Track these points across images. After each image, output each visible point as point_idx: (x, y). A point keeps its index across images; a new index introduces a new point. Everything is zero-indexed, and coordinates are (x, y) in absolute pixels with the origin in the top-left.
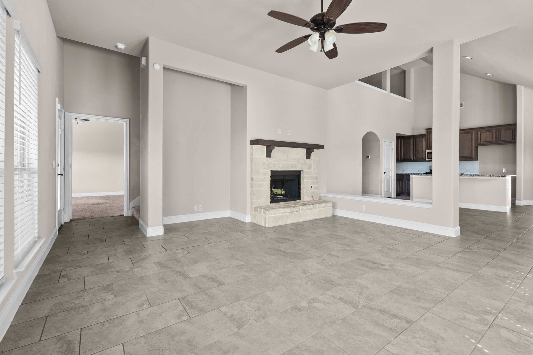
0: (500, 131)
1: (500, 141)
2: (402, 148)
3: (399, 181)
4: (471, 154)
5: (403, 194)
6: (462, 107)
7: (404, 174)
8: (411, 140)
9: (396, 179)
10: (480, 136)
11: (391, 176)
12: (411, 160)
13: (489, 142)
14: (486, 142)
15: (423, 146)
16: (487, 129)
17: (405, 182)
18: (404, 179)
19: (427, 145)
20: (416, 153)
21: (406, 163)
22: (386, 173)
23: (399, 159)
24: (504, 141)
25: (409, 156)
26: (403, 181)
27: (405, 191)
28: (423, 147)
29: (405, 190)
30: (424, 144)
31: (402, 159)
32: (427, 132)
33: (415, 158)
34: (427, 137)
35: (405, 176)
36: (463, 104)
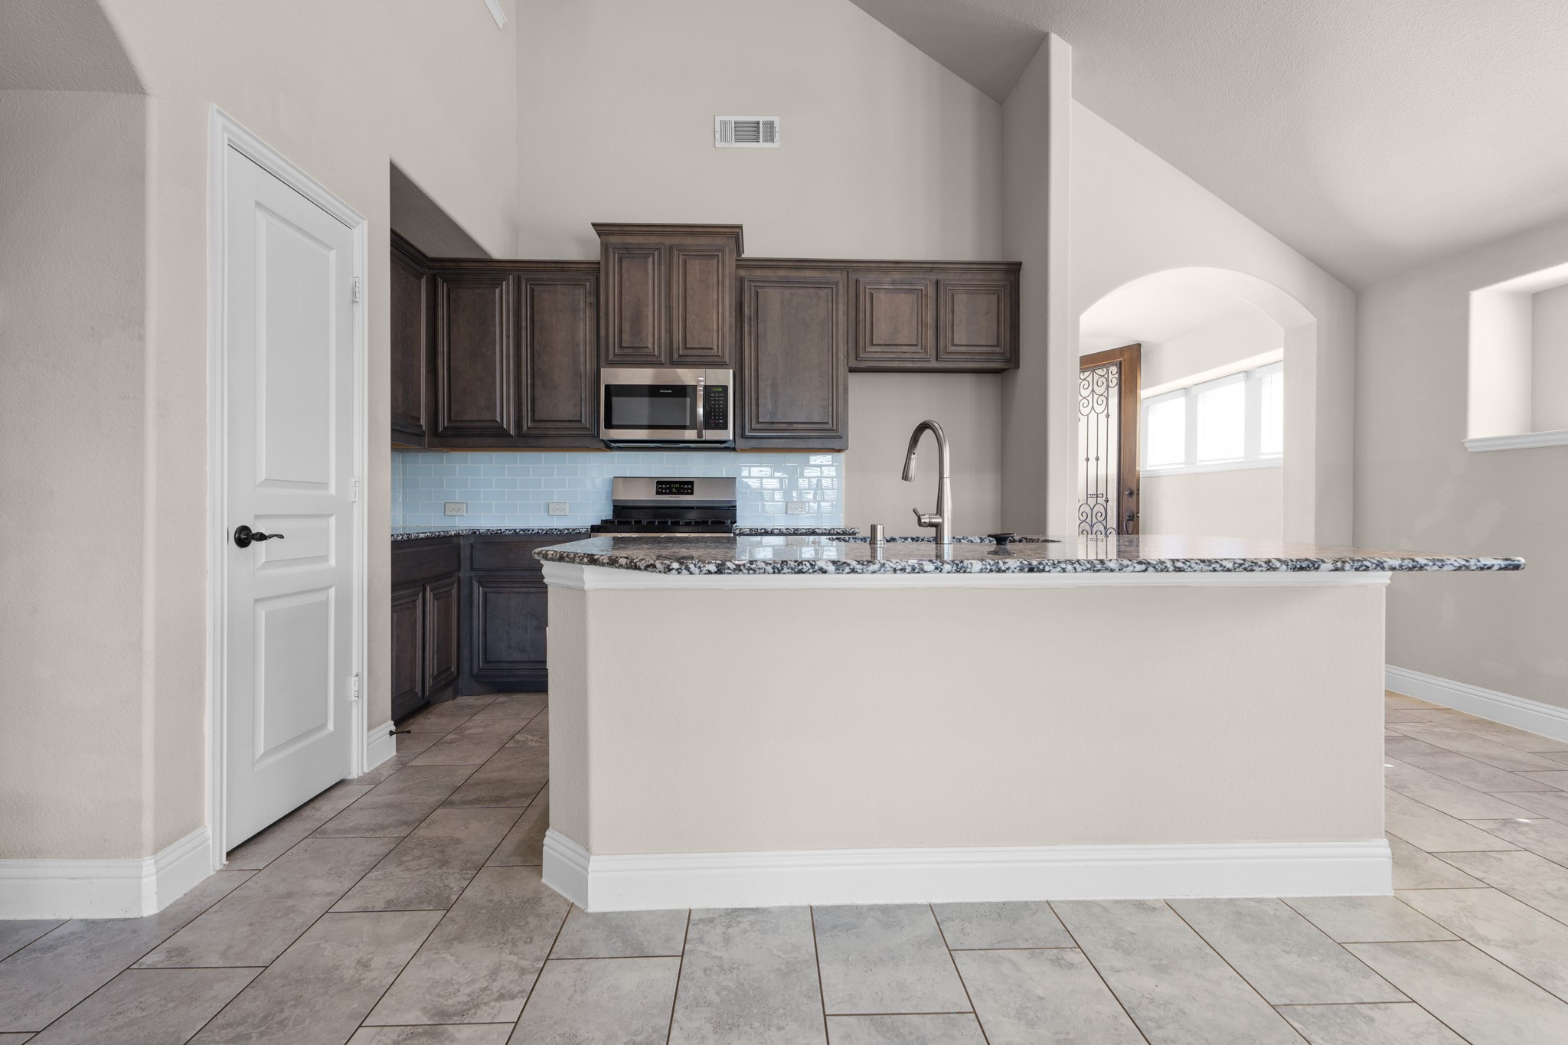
0: (953, 295)
1: (954, 348)
2: (443, 347)
3: (420, 602)
4: (830, 408)
5: (450, 690)
6: (772, 140)
7: (458, 535)
8: (507, 294)
9: (396, 586)
10: (868, 313)
11: (332, 562)
12: (506, 434)
13: (905, 349)
14: (894, 349)
15: (578, 345)
16: (897, 276)
17: (465, 592)
18: (461, 574)
19: (603, 333)
20: (533, 386)
21: (471, 456)
22: (262, 537)
23: (423, 422)
24: (964, 349)
25: (491, 408)
26: (454, 592)
27: (465, 667)
28: (582, 349)
29: (465, 652)
30: (584, 329)
31: (443, 422)
32: (605, 248)
33: (526, 423)
34: (602, 279)
35: (465, 553)
36: (776, 125)
